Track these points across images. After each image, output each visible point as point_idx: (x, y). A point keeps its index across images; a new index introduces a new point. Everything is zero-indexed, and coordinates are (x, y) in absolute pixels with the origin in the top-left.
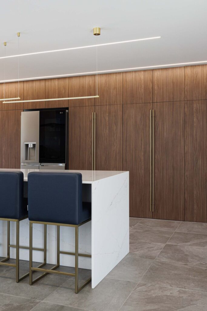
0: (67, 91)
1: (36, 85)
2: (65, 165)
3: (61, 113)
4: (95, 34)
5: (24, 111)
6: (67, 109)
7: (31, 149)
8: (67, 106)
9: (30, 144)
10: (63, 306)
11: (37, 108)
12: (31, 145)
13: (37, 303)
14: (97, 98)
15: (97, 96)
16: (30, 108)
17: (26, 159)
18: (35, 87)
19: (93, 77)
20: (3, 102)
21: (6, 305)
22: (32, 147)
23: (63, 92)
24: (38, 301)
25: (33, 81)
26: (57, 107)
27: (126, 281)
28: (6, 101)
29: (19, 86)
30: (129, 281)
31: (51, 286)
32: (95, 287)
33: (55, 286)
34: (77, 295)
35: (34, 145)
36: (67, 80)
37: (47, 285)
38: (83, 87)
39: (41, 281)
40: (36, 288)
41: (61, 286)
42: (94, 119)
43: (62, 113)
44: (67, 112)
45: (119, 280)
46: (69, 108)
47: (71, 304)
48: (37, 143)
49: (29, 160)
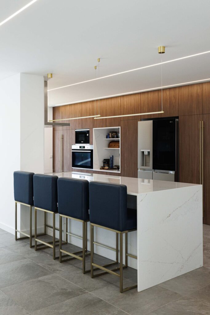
0: (177, 100)
1: (150, 96)
2: (175, 173)
3: (170, 122)
4: (160, 53)
5: (141, 121)
6: (178, 117)
7: (147, 156)
8: (177, 116)
9: (146, 151)
10: (102, 300)
11: (152, 118)
12: (146, 153)
13: (86, 293)
14: (162, 113)
15: (162, 112)
16: (146, 118)
17: (143, 165)
18: (150, 98)
19: (201, 85)
20: (95, 118)
21: (62, 289)
22: (147, 154)
23: (174, 101)
24: (87, 291)
25: (148, 92)
26: (169, 116)
27: (174, 292)
28: (96, 117)
29: (137, 97)
30: (176, 293)
31: (106, 282)
32: (142, 291)
33: (110, 283)
34: (121, 294)
35: (149, 152)
36: (177, 90)
37: (105, 280)
38: (191, 96)
39: (102, 277)
40: (94, 281)
41: (114, 284)
42: (201, 128)
43: (172, 122)
44: (177, 121)
45: (168, 290)
46: (179, 117)
47: (109, 300)
48: (151, 150)
49: (145, 166)
